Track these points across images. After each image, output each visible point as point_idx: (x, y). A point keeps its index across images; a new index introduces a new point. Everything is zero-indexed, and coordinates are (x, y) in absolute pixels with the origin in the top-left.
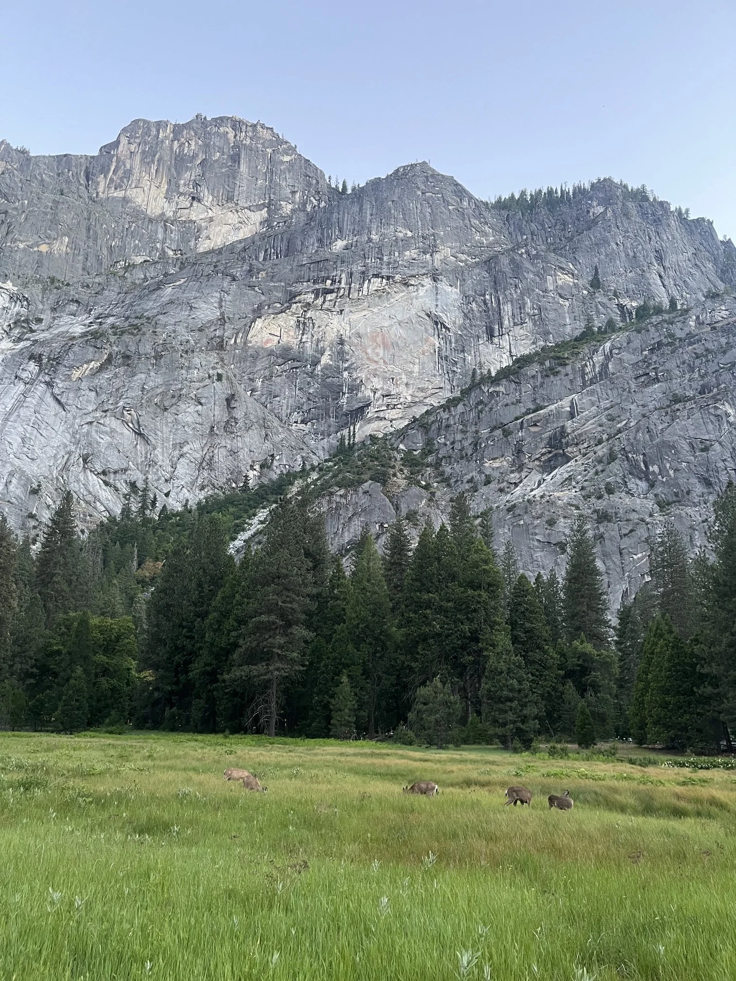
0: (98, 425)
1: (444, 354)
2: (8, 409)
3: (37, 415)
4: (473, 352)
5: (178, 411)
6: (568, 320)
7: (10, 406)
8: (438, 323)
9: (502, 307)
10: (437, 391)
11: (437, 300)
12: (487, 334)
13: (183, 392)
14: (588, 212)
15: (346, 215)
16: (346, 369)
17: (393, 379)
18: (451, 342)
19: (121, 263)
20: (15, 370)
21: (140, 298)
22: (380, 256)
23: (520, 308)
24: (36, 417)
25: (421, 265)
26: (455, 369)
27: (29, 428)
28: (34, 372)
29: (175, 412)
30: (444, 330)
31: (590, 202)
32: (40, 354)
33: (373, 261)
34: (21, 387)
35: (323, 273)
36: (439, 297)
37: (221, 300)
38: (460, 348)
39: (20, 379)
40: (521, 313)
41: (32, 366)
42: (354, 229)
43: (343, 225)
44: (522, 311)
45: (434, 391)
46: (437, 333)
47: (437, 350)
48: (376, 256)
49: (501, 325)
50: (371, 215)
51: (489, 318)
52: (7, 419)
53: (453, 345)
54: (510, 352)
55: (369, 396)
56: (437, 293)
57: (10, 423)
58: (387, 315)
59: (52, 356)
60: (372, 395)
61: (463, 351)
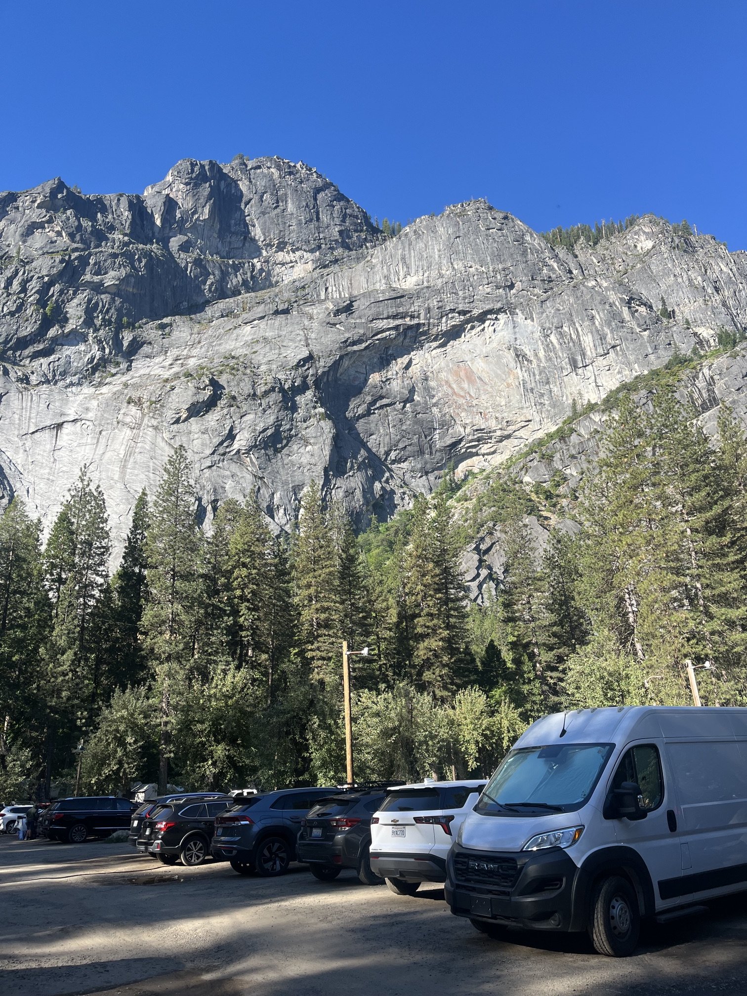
0: (218, 469)
1: (529, 386)
2: (122, 456)
3: (154, 460)
4: (558, 384)
5: (291, 452)
6: (650, 349)
7: (122, 452)
8: (520, 356)
9: (581, 339)
10: (527, 423)
11: (515, 333)
12: (571, 365)
13: (293, 432)
14: (636, 246)
15: (412, 251)
16: (435, 405)
17: (481, 413)
18: (534, 375)
19: (184, 303)
20: (116, 416)
21: (219, 337)
22: (454, 291)
23: (601, 339)
24: (154, 463)
25: (495, 299)
26: (543, 401)
27: (151, 475)
28: (138, 416)
29: (288, 453)
30: (526, 362)
31: (637, 237)
32: (139, 398)
33: (449, 296)
34: (127, 432)
35: (401, 308)
36: (517, 330)
37: (307, 339)
38: (544, 380)
39: (124, 424)
40: (602, 344)
41: (133, 410)
42: (423, 265)
43: (411, 261)
44: (604, 342)
45: (523, 424)
46: (519, 366)
47: (521, 383)
48: (451, 291)
49: (583, 355)
50: (439, 251)
51: (570, 349)
52: (124, 466)
53: (537, 377)
54: (596, 382)
55: (459, 431)
56: (514, 327)
57: (128, 470)
58: (466, 350)
59: (153, 399)
60: (462, 430)
61: (548, 383)
